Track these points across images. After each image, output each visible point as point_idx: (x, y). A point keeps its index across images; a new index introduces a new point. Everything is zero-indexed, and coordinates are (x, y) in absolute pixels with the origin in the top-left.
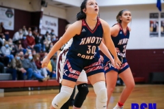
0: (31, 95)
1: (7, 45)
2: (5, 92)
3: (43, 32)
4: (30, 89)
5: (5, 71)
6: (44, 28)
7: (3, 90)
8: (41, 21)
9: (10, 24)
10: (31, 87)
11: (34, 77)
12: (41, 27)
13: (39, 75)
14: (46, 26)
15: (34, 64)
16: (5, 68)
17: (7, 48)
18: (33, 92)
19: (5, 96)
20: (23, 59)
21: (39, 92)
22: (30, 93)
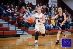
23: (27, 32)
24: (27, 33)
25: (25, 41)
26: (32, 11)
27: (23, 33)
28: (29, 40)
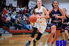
0: (24, 36)
1: (14, 14)
2: (13, 35)
3: (30, 8)
4: (24, 34)
5: (13, 25)
6: (30, 6)
7: (12, 34)
8: (29, 3)
9: (15, 4)
10: (24, 33)
11: (26, 28)
12: (29, 6)
13: (28, 28)
14: (31, 5)
15: (26, 22)
16: (13, 24)
17: (14, 15)
18: (25, 35)
19: (13, 37)
20: (21, 20)
21: (28, 35)
22: (24, 35)
23: (8, 31)
24: (8, 33)
25: (6, 40)
26: (13, 12)
27: (4, 32)
28: (10, 38)
